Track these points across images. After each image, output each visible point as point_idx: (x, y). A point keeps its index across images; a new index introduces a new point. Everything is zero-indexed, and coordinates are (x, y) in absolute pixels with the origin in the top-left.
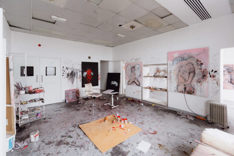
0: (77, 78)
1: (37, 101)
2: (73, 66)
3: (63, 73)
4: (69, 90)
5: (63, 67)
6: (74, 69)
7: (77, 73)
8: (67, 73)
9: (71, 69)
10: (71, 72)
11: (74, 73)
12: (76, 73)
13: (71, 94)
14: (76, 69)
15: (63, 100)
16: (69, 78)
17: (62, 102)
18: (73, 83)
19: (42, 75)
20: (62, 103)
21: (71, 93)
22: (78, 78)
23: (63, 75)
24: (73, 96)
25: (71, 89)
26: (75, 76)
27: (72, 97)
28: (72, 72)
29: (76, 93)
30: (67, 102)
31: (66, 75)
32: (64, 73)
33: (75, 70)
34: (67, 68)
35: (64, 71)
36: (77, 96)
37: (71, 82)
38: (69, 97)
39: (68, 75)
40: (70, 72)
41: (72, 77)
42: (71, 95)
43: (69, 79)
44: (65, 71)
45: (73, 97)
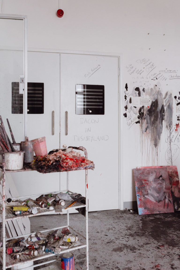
0: (170, 125)
1: (63, 204)
2: (156, 82)
3: (126, 108)
4: (145, 169)
5: (126, 87)
6: (159, 93)
7: (170, 107)
8: (138, 109)
9: (150, 95)
10: (150, 104)
11: (160, 107)
12: (165, 108)
13: (154, 185)
14: (167, 94)
15: (125, 203)
16: (145, 125)
17: (122, 209)
18: (156, 145)
19: (66, 113)
20: (125, 212)
21: (151, 178)
22: (174, 127)
23: (125, 115)
24: (158, 191)
25: (150, 164)
26: (163, 119)
27: (156, 195)
28: (155, 104)
29: (168, 182)
30: (141, 211)
31: (134, 115)
32: (129, 106)
33: (164, 96)
34: (137, 89)
35: (128, 99)
36: (172, 193)
37: (149, 140)
38: (147, 194)
39: (141, 115)
40: (147, 105)
41: (154, 123)
42: (155, 189)
43: (144, 129)
44: (130, 102)
45: (160, 196)
